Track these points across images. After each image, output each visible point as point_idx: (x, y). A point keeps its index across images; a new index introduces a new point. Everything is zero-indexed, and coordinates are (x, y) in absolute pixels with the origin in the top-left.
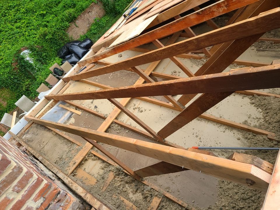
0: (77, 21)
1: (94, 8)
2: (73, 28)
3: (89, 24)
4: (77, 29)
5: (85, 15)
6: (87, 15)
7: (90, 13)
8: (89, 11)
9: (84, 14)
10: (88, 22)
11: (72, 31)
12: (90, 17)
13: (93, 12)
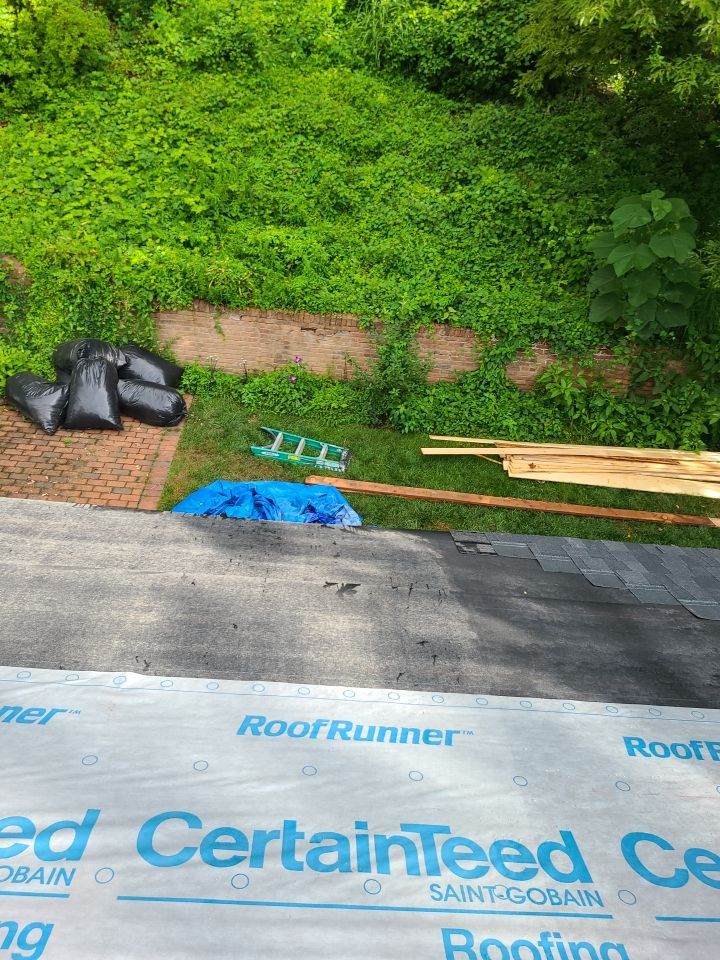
0: (237, 318)
1: (345, 335)
2: (200, 325)
3: (279, 359)
4: (214, 337)
5: (286, 328)
6: (290, 331)
7: (309, 336)
8: (313, 325)
9: (281, 318)
10: (278, 351)
11: (188, 329)
12: (301, 343)
13: (328, 343)
